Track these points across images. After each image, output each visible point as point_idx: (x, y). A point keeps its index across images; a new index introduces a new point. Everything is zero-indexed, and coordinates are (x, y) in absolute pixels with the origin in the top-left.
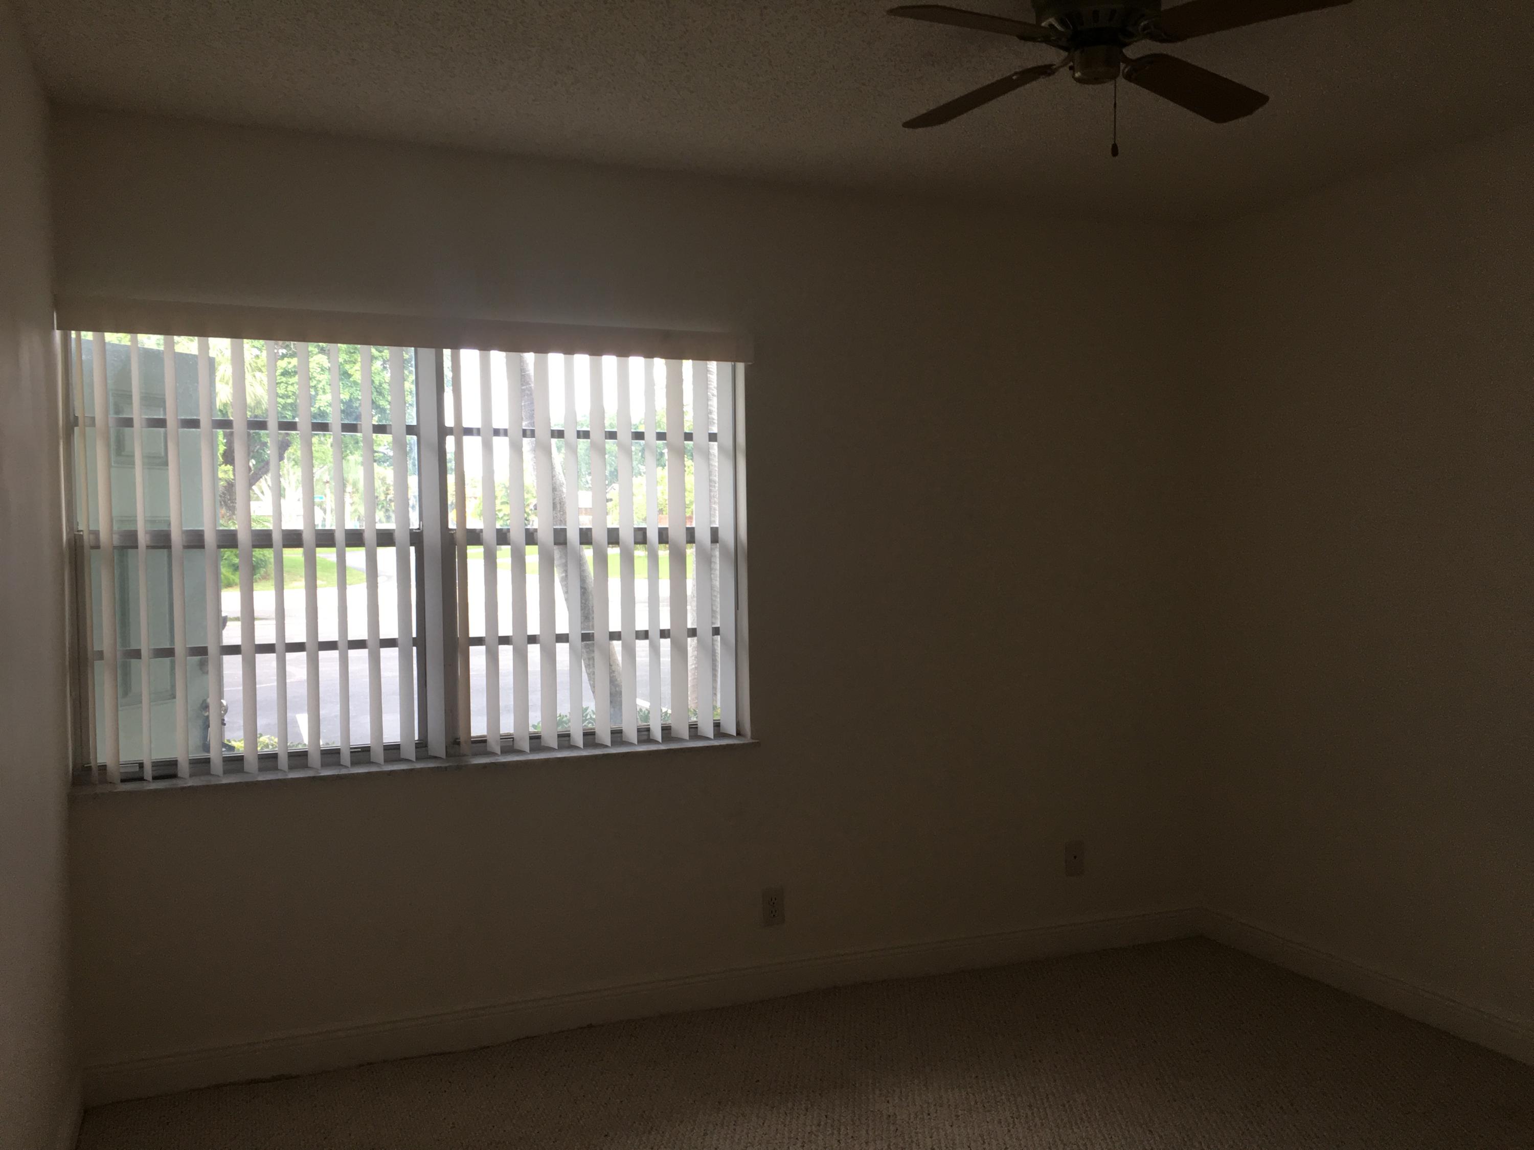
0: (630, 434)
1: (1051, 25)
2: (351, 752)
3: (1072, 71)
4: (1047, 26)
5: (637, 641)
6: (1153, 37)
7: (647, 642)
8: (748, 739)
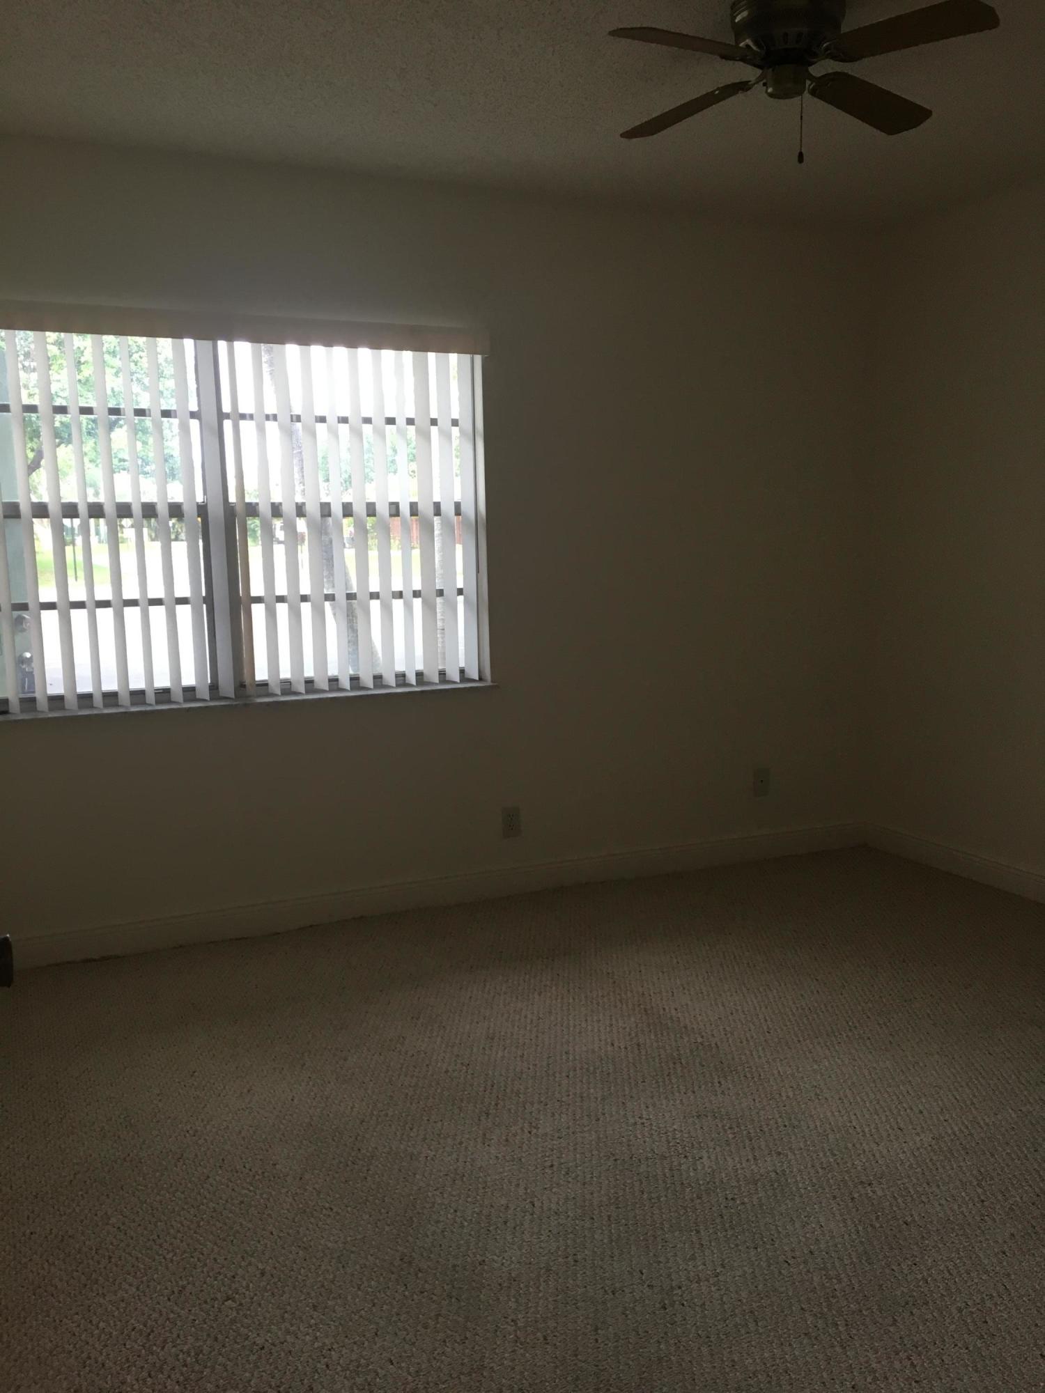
0: (384, 420)
1: (748, 46)
2: (156, 693)
3: (765, 87)
4: (745, 47)
5: (394, 600)
6: (834, 58)
7: (401, 601)
8: (489, 683)
